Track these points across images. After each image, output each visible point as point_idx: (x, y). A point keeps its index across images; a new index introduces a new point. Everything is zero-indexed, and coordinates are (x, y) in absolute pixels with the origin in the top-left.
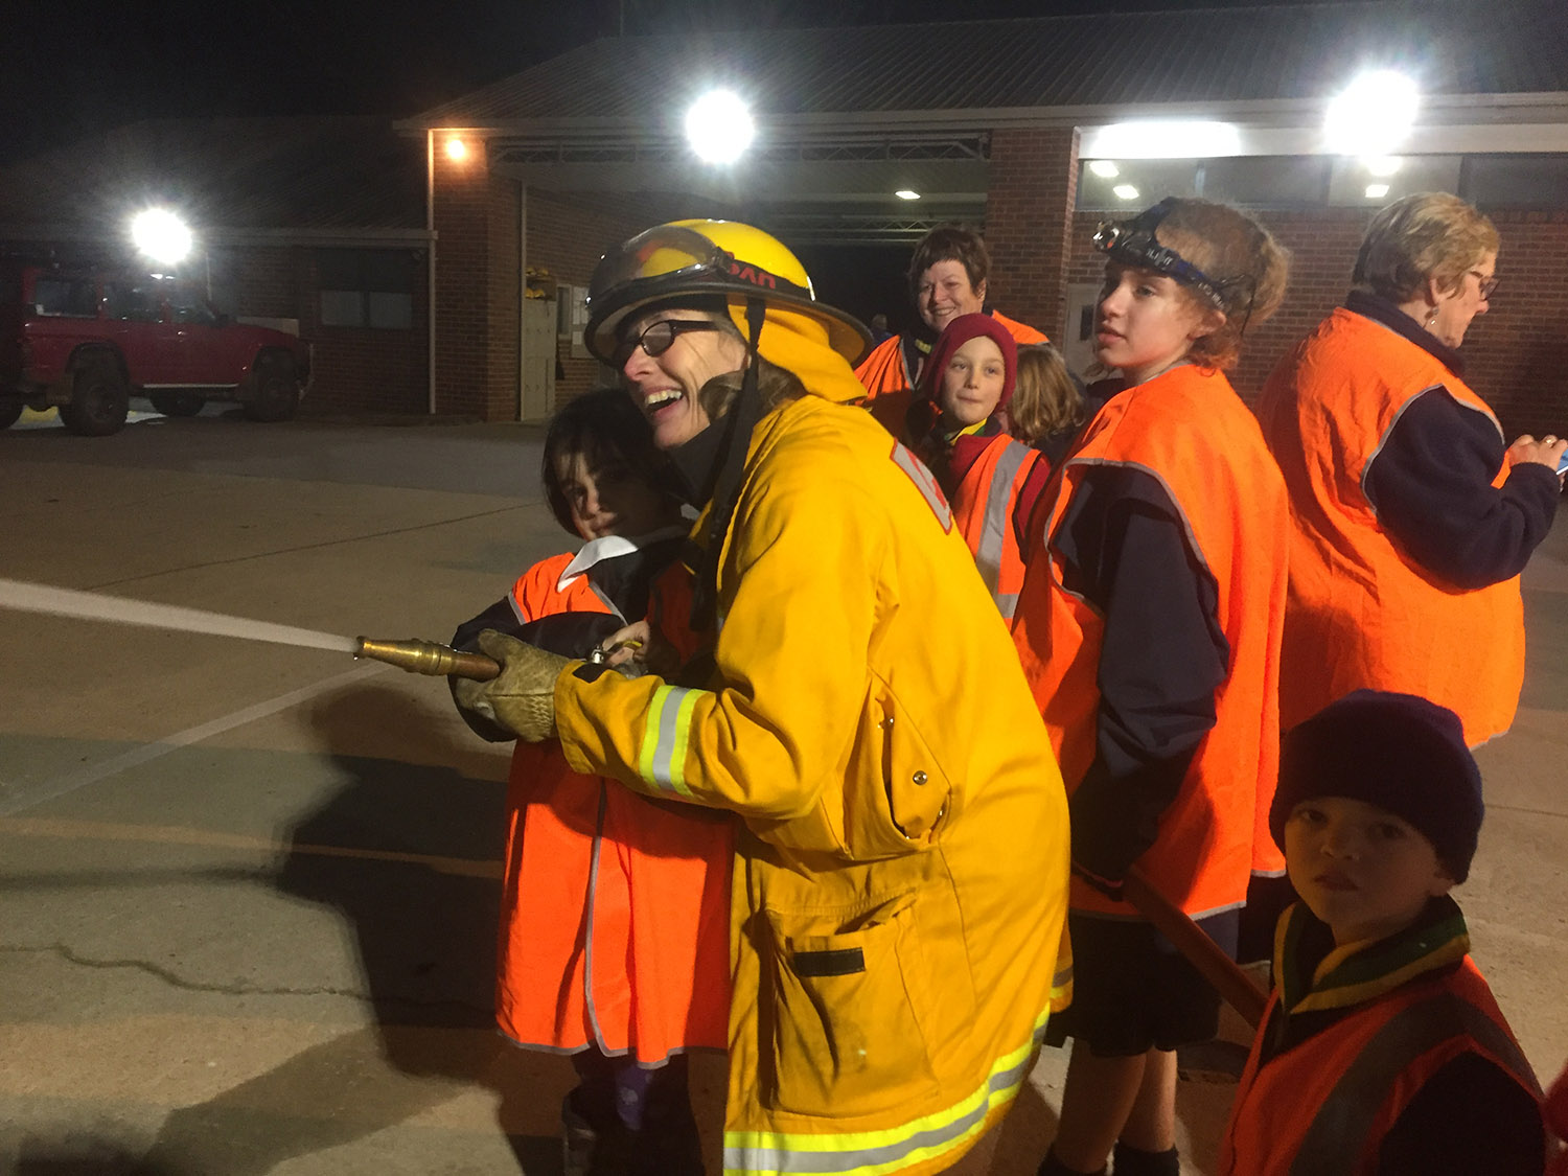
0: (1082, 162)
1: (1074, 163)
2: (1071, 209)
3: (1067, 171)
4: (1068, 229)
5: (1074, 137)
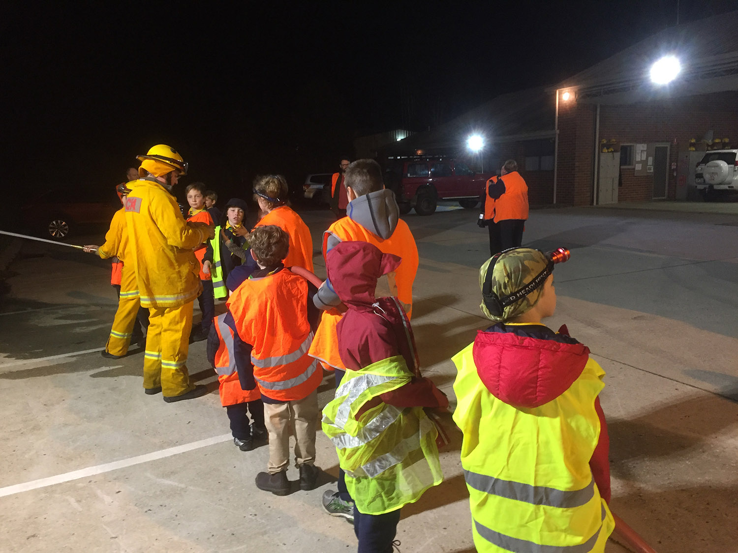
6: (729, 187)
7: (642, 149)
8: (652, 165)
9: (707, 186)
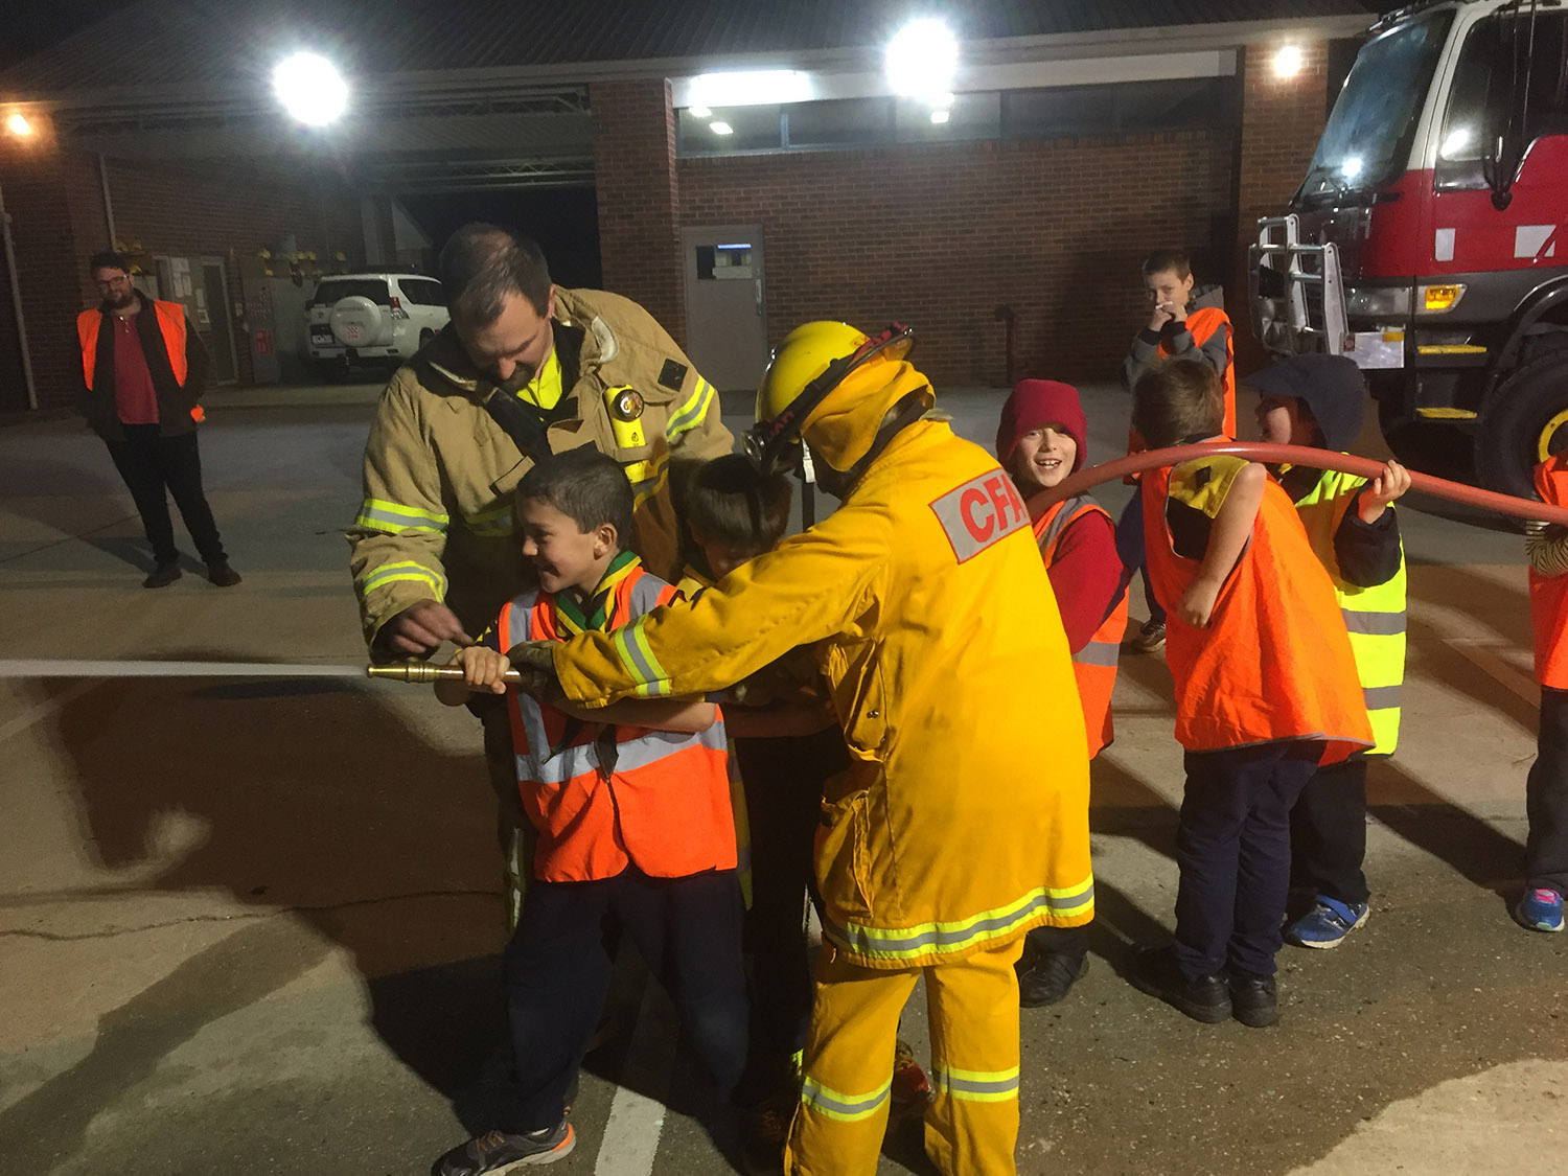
0: (676, 111)
1: (669, 112)
2: (673, 156)
3: (664, 121)
4: (673, 176)
5: (666, 89)
6: (389, 351)
7: (181, 269)
8: (205, 308)
9: (343, 351)
